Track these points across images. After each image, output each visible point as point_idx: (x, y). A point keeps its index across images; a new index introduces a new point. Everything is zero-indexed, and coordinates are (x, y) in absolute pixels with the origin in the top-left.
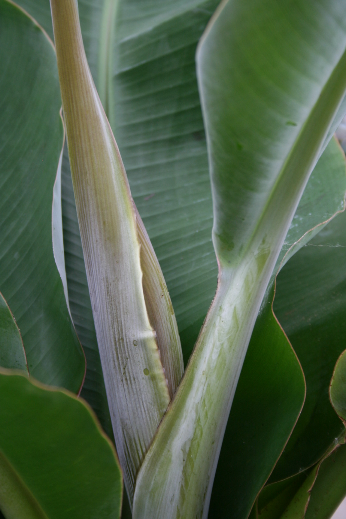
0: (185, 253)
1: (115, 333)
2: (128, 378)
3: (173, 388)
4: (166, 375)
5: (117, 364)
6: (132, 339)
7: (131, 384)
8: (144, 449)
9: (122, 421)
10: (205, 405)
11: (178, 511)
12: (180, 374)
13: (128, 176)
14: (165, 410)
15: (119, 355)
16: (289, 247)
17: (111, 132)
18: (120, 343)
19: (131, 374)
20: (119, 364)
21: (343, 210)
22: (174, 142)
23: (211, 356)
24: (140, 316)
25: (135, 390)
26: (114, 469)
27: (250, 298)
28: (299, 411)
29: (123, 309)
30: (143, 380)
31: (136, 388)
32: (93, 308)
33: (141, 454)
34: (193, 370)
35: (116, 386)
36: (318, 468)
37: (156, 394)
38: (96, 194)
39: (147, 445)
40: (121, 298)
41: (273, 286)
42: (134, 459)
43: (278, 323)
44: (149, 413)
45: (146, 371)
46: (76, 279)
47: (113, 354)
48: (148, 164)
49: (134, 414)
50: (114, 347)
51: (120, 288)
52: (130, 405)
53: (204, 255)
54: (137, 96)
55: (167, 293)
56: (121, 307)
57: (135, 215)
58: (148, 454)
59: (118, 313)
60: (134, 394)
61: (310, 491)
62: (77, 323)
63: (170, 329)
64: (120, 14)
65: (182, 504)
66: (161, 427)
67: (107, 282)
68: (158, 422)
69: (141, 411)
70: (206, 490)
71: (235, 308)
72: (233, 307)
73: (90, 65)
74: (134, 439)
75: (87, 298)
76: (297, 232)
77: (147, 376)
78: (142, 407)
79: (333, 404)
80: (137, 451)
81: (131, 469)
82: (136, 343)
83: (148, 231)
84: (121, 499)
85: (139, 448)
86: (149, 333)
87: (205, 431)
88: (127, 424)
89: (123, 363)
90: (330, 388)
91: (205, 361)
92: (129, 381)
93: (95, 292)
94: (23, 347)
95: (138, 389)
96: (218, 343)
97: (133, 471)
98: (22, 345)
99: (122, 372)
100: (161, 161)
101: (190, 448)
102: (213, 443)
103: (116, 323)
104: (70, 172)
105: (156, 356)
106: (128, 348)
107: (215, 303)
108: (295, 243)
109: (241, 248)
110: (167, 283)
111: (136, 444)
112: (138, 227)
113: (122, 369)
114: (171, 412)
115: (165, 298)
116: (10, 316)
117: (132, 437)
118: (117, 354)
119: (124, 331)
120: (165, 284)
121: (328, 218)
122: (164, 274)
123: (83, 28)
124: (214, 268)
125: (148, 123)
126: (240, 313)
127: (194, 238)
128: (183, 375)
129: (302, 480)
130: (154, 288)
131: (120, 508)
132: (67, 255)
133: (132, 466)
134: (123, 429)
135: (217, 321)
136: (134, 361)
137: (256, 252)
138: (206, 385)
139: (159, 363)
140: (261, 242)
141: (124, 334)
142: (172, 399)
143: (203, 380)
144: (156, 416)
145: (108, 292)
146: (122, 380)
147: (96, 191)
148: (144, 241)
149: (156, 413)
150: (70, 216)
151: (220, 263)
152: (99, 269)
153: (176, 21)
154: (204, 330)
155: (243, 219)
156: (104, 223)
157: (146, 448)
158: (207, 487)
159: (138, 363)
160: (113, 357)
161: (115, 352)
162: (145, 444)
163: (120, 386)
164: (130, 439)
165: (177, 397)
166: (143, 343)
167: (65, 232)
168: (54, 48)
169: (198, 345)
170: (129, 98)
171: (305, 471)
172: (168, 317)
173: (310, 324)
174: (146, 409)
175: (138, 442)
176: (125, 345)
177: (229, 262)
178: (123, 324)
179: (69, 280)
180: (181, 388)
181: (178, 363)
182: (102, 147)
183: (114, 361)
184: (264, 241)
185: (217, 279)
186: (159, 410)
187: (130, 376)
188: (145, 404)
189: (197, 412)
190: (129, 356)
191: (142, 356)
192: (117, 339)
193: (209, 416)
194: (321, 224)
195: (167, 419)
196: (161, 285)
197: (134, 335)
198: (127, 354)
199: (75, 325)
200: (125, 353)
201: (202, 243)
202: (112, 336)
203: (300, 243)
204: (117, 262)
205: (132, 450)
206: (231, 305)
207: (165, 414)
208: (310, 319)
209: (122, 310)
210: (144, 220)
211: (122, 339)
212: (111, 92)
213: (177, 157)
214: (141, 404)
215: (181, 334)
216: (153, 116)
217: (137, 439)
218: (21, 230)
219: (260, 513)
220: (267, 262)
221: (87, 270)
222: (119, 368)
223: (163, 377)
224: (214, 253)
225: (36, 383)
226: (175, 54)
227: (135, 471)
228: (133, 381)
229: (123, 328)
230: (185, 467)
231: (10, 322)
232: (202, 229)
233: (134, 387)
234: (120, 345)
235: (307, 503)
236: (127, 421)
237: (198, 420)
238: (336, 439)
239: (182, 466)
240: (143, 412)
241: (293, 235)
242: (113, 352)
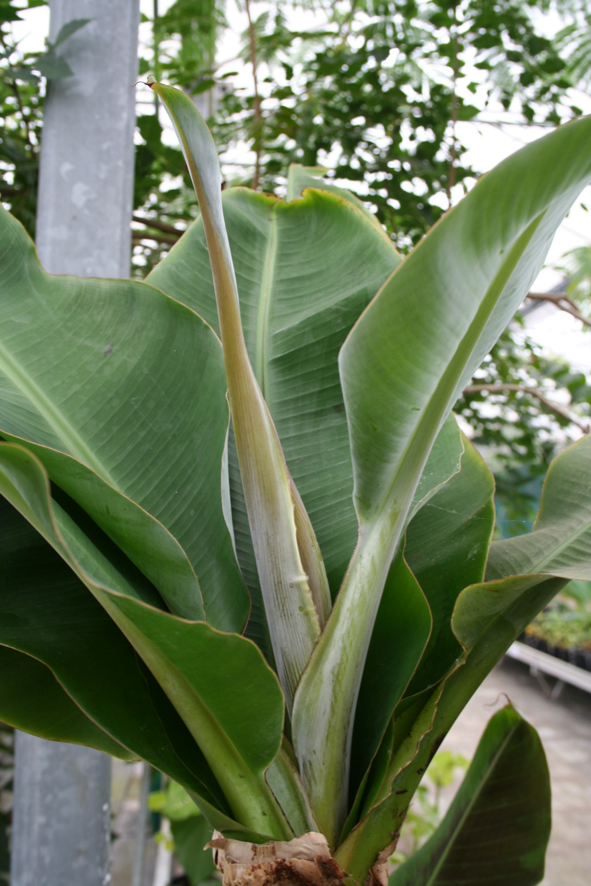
0: (330, 507)
1: (274, 577)
2: (286, 614)
3: (323, 622)
4: (318, 612)
5: (276, 602)
6: (289, 582)
7: (289, 619)
8: (300, 672)
9: (282, 650)
10: (349, 636)
11: (330, 722)
12: (328, 610)
13: (281, 443)
14: (316, 640)
15: (279, 596)
16: (416, 504)
17: (268, 413)
18: (279, 586)
19: (288, 611)
20: (278, 603)
21: (458, 472)
22: (318, 414)
23: (353, 596)
24: (295, 563)
25: (292, 624)
26: (279, 693)
27: (385, 548)
28: (427, 640)
29: (281, 557)
30: (298, 616)
31: (293, 623)
32: (256, 556)
33: (298, 676)
34: (339, 607)
35: (276, 621)
36: (443, 685)
37: (309, 627)
38: (257, 464)
39: (303, 668)
40: (279, 549)
41: (404, 537)
42: (292, 680)
43: (409, 568)
44: (303, 643)
45: (301, 609)
46: (241, 531)
47: (273, 595)
48: (298, 433)
49: (292, 643)
50: (274, 589)
51: (278, 541)
52: (288, 636)
53: (346, 509)
54: (288, 378)
55: (316, 544)
56: (279, 556)
57: (289, 480)
58: (303, 676)
59: (277, 561)
60: (291, 627)
61: (437, 704)
62: (243, 567)
63: (319, 573)
64: (272, 311)
65: (332, 716)
66: (314, 654)
67: (268, 535)
68: (311, 649)
69: (297, 641)
70: (352, 705)
71: (373, 557)
72: (371, 556)
73: (249, 353)
74: (292, 664)
75: (250, 546)
76: (422, 489)
77: (301, 613)
78: (298, 638)
79: (455, 633)
80: (295, 673)
81: (290, 688)
82: (292, 586)
83: (298, 489)
84: (283, 716)
85: (296, 671)
86: (303, 578)
87: (350, 657)
88: (286, 652)
89: (282, 602)
90: (452, 620)
91: (349, 600)
92: (287, 617)
93: (257, 544)
94: (200, 591)
95: (295, 624)
96: (359, 585)
97: (291, 690)
98: (199, 589)
99: (281, 610)
100: (309, 430)
101: (338, 671)
102: (357, 666)
103: (275, 570)
104: (234, 442)
105: (309, 596)
106: (285, 590)
107: (356, 552)
108: (421, 501)
109: (377, 507)
110: (316, 533)
111: (293, 668)
112: (292, 490)
113: (281, 607)
114: (322, 642)
115: (315, 548)
116: (189, 566)
117: (290, 663)
118: (277, 595)
119: (282, 575)
120: (315, 536)
121: (447, 477)
122: (313, 525)
123: (244, 323)
124: (354, 520)
125: (296, 400)
126: (377, 561)
127: (337, 494)
128: (331, 611)
129: (429, 695)
130: (306, 540)
131: (283, 723)
132: (234, 510)
133: (291, 686)
134: (283, 655)
135: (359, 567)
136: (291, 600)
137: (389, 511)
138: (350, 619)
139: (311, 602)
140: (393, 502)
141: (282, 578)
142: (322, 630)
143: (348, 615)
144: (310, 645)
145: (269, 544)
146: (281, 616)
147: (257, 461)
148: (297, 502)
149: (309, 643)
150: (235, 479)
151: (360, 519)
152: (261, 526)
153: (318, 315)
154: (347, 574)
155: (378, 485)
156: (264, 487)
157: (302, 670)
158: (352, 703)
159: (294, 602)
160: (274, 598)
161: (275, 593)
162: (301, 668)
163: (279, 621)
164: (289, 664)
165: (327, 629)
166: (298, 586)
167: (232, 491)
168: (221, 344)
169: (343, 587)
170: (281, 379)
171: (433, 687)
172: (318, 564)
173: (434, 564)
174: (301, 639)
175: (295, 666)
176: (283, 588)
177: (367, 519)
178: (281, 570)
179: (235, 532)
180: (329, 622)
181: (327, 601)
182: (261, 425)
183: (274, 600)
184: (395, 502)
185: (358, 533)
186: (312, 640)
187: (287, 612)
188: (300, 635)
189: (343, 642)
190: (286, 595)
191: (297, 596)
192: (276, 583)
193: (353, 645)
194: (441, 484)
195: (318, 647)
196: (311, 537)
197: (290, 579)
198: (285, 594)
199: (241, 568)
200: (283, 593)
201: (344, 498)
202: (273, 580)
203: (423, 502)
204: (275, 519)
205: (291, 673)
206: (369, 554)
207: (317, 643)
208: (433, 560)
209: (280, 559)
210: (295, 480)
211: (281, 583)
212: (266, 375)
213: (321, 427)
214: (297, 635)
215: (329, 575)
216: (301, 394)
217: (294, 664)
218: (195, 492)
219: (396, 721)
220: (398, 519)
221: (251, 526)
222: (279, 606)
223: (315, 613)
224: (353, 507)
225: (214, 629)
226: (318, 343)
227: (293, 690)
228: (290, 617)
229: (281, 573)
230: (334, 687)
231: (190, 571)
232: (343, 487)
233: (291, 622)
234: (279, 588)
235: (434, 713)
236: (286, 650)
237: (344, 649)
238: (457, 660)
239: (332, 686)
240: (299, 642)
241: (419, 494)
242: (273, 593)
